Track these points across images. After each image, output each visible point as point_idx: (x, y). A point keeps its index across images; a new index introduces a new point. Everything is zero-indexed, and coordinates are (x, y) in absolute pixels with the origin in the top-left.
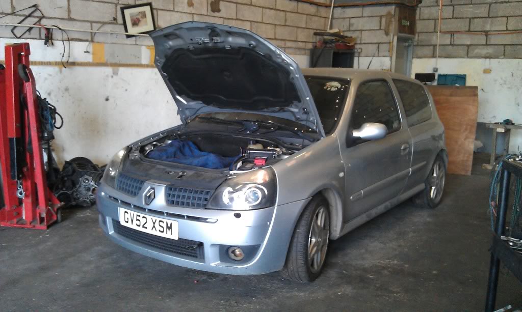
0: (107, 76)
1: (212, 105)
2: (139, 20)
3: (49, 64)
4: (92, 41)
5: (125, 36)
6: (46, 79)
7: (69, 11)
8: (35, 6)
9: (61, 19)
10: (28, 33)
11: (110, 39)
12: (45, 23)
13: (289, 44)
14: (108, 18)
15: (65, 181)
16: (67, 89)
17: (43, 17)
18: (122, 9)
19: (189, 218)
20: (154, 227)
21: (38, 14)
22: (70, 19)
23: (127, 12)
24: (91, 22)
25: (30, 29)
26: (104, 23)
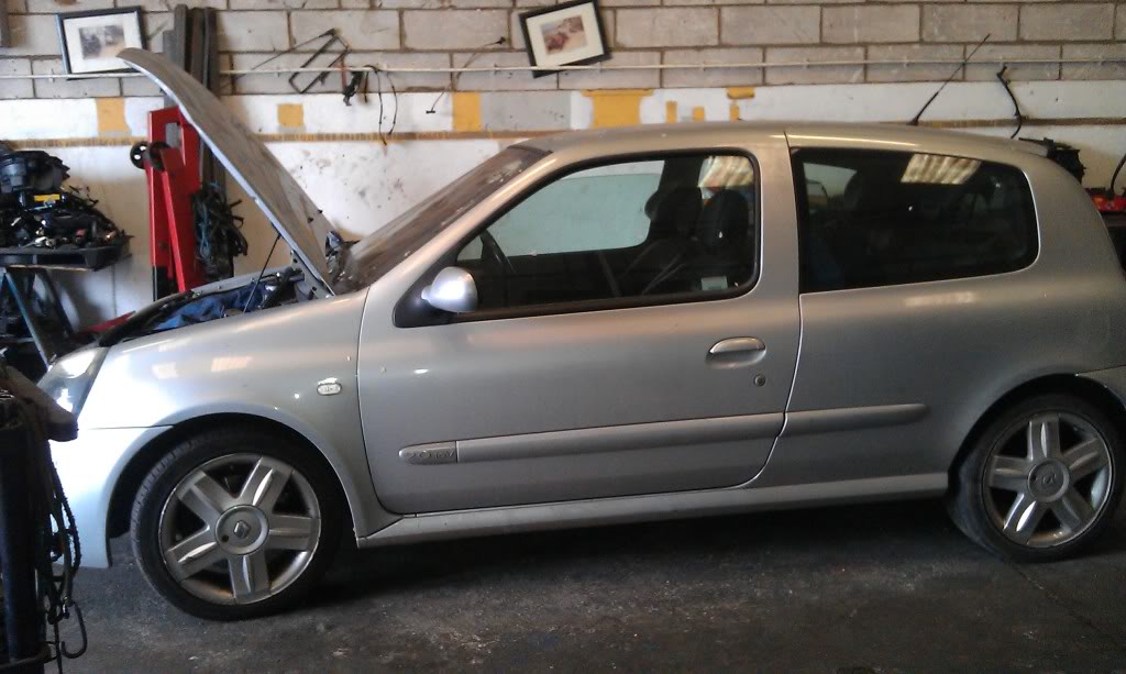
2: (564, 38)
3: (361, 137)
4: (453, 89)
5: (530, 75)
6: (355, 166)
7: (402, 36)
8: (332, 32)
9: (386, 51)
10: (319, 83)
11: (492, 82)
12: (355, 62)
14: (490, 38)
16: (398, 185)
18: (523, 18)
21: (337, 46)
22: (405, 50)
23: (533, 22)
24: (451, 52)
25: (323, 76)
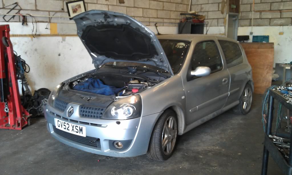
0: (59, 42)
1: (111, 58)
2: (77, 10)
3: (25, 36)
4: (50, 22)
5: (69, 19)
6: (24, 44)
7: (36, 6)
8: (16, 3)
9: (32, 10)
10: (12, 19)
11: (60, 21)
12: (23, 13)
13: (166, 21)
14: (59, 9)
15: (34, 102)
16: (36, 50)
17: (21, 9)
18: (67, 4)
19: (92, 124)
20: (73, 129)
21: (18, 8)
22: (37, 10)
23: (70, 5)
24: (49, 12)
25: (14, 16)
26: (56, 12)
